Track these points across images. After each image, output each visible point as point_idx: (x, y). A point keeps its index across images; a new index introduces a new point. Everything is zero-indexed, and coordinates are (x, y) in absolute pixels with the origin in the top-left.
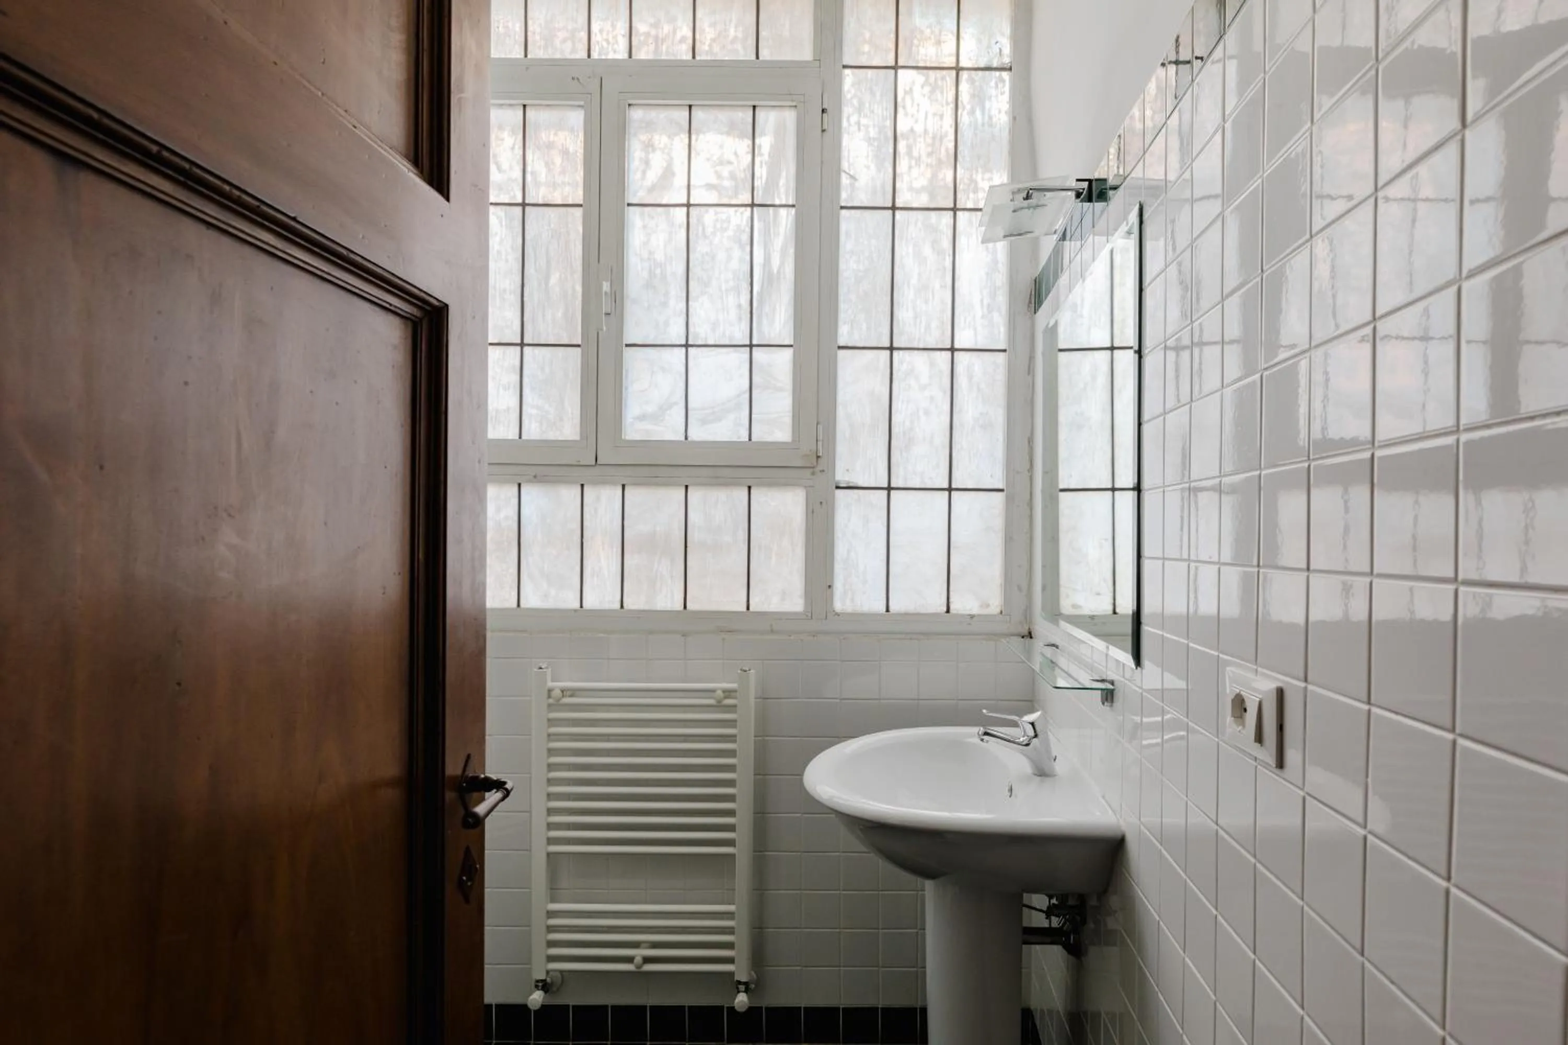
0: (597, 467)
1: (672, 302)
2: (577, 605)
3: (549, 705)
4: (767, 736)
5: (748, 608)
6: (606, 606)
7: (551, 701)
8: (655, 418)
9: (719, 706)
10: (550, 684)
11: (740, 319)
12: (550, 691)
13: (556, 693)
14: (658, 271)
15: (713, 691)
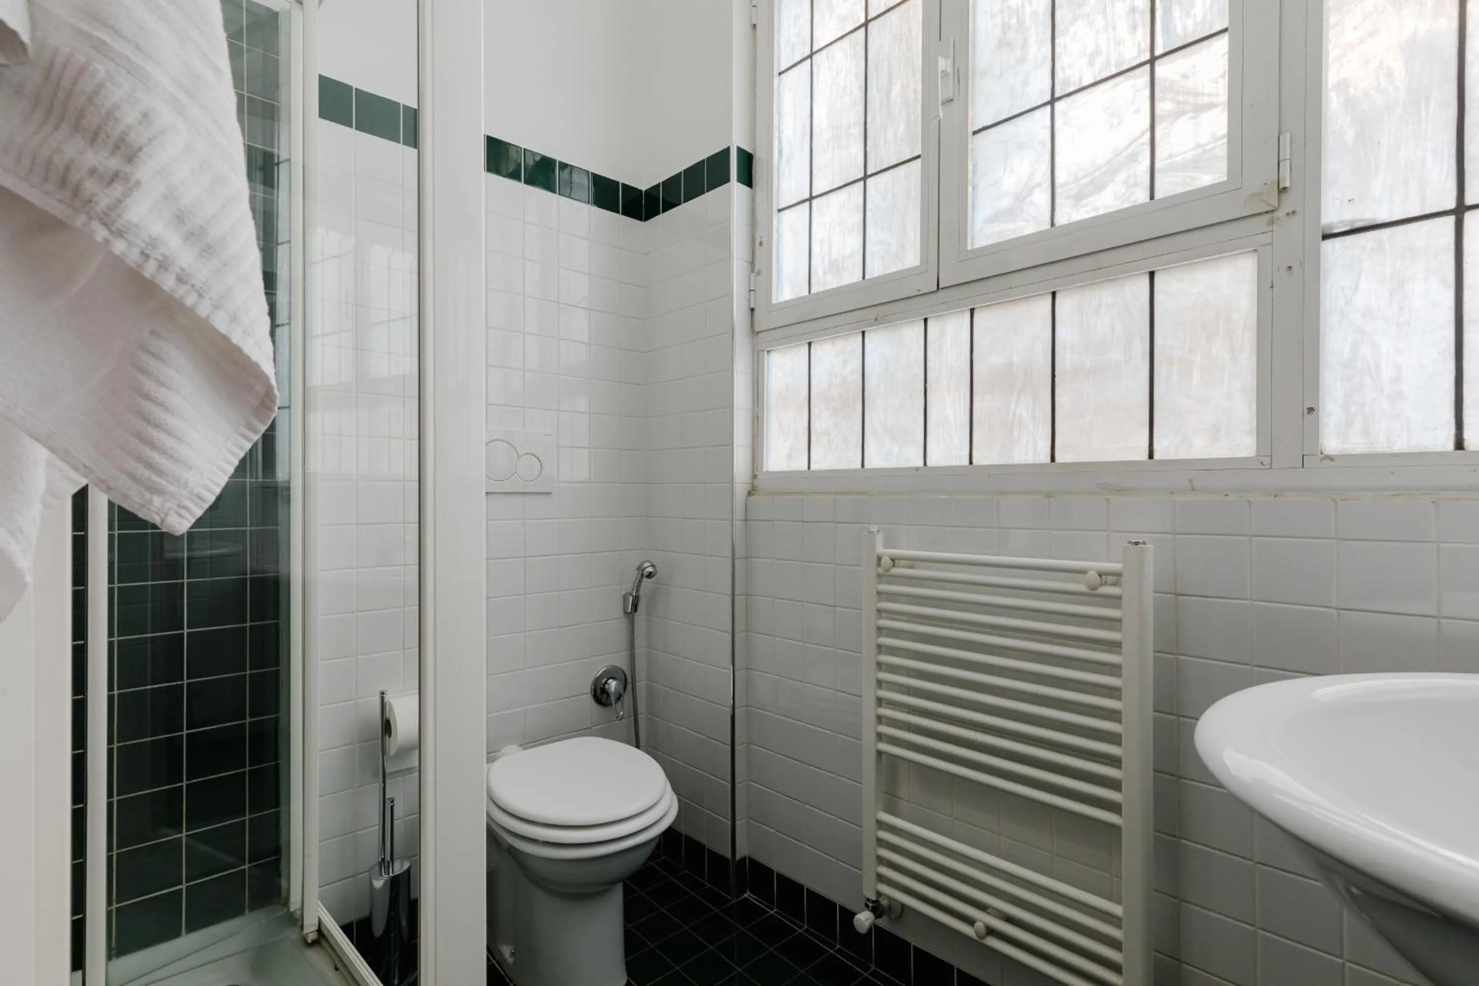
0: (941, 293)
1: (1033, 50)
2: (920, 463)
3: (879, 576)
4: (1182, 655)
5: (1151, 456)
6: (954, 463)
7: (880, 570)
8: (1010, 214)
9: (1092, 595)
10: (880, 549)
11: (1134, 28)
12: (879, 559)
13: (886, 561)
14: (1014, 21)
15: (1083, 572)
